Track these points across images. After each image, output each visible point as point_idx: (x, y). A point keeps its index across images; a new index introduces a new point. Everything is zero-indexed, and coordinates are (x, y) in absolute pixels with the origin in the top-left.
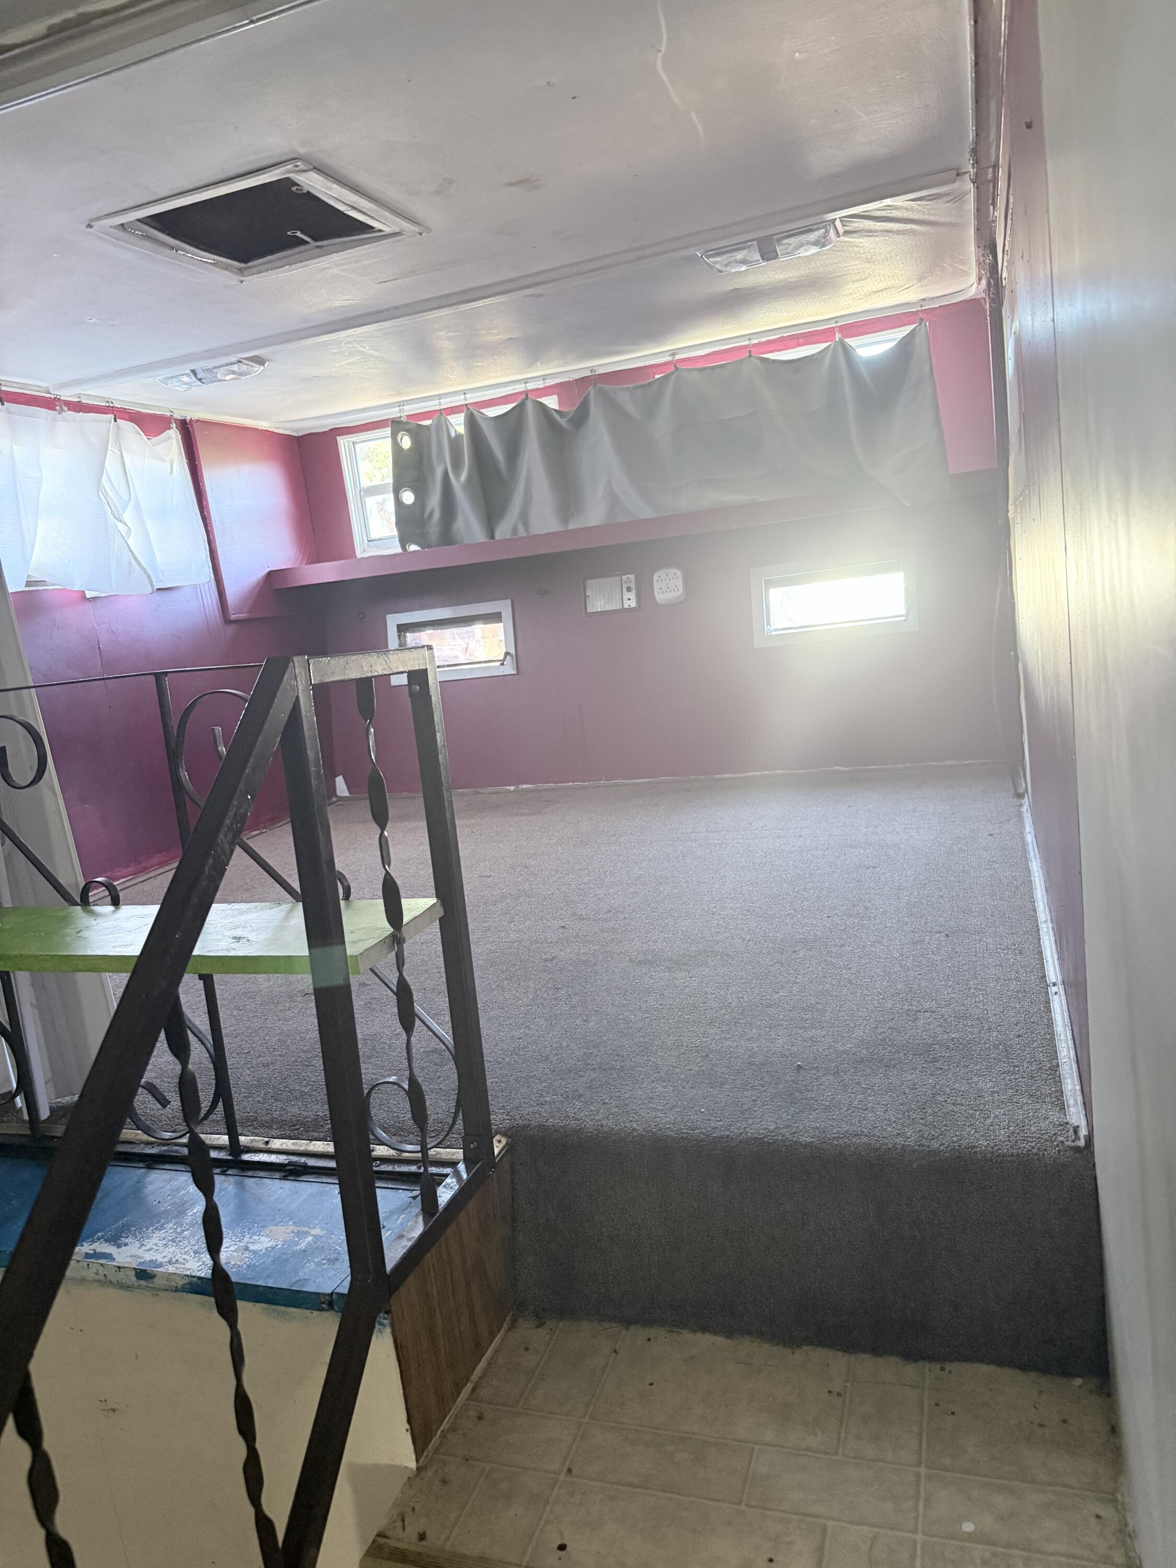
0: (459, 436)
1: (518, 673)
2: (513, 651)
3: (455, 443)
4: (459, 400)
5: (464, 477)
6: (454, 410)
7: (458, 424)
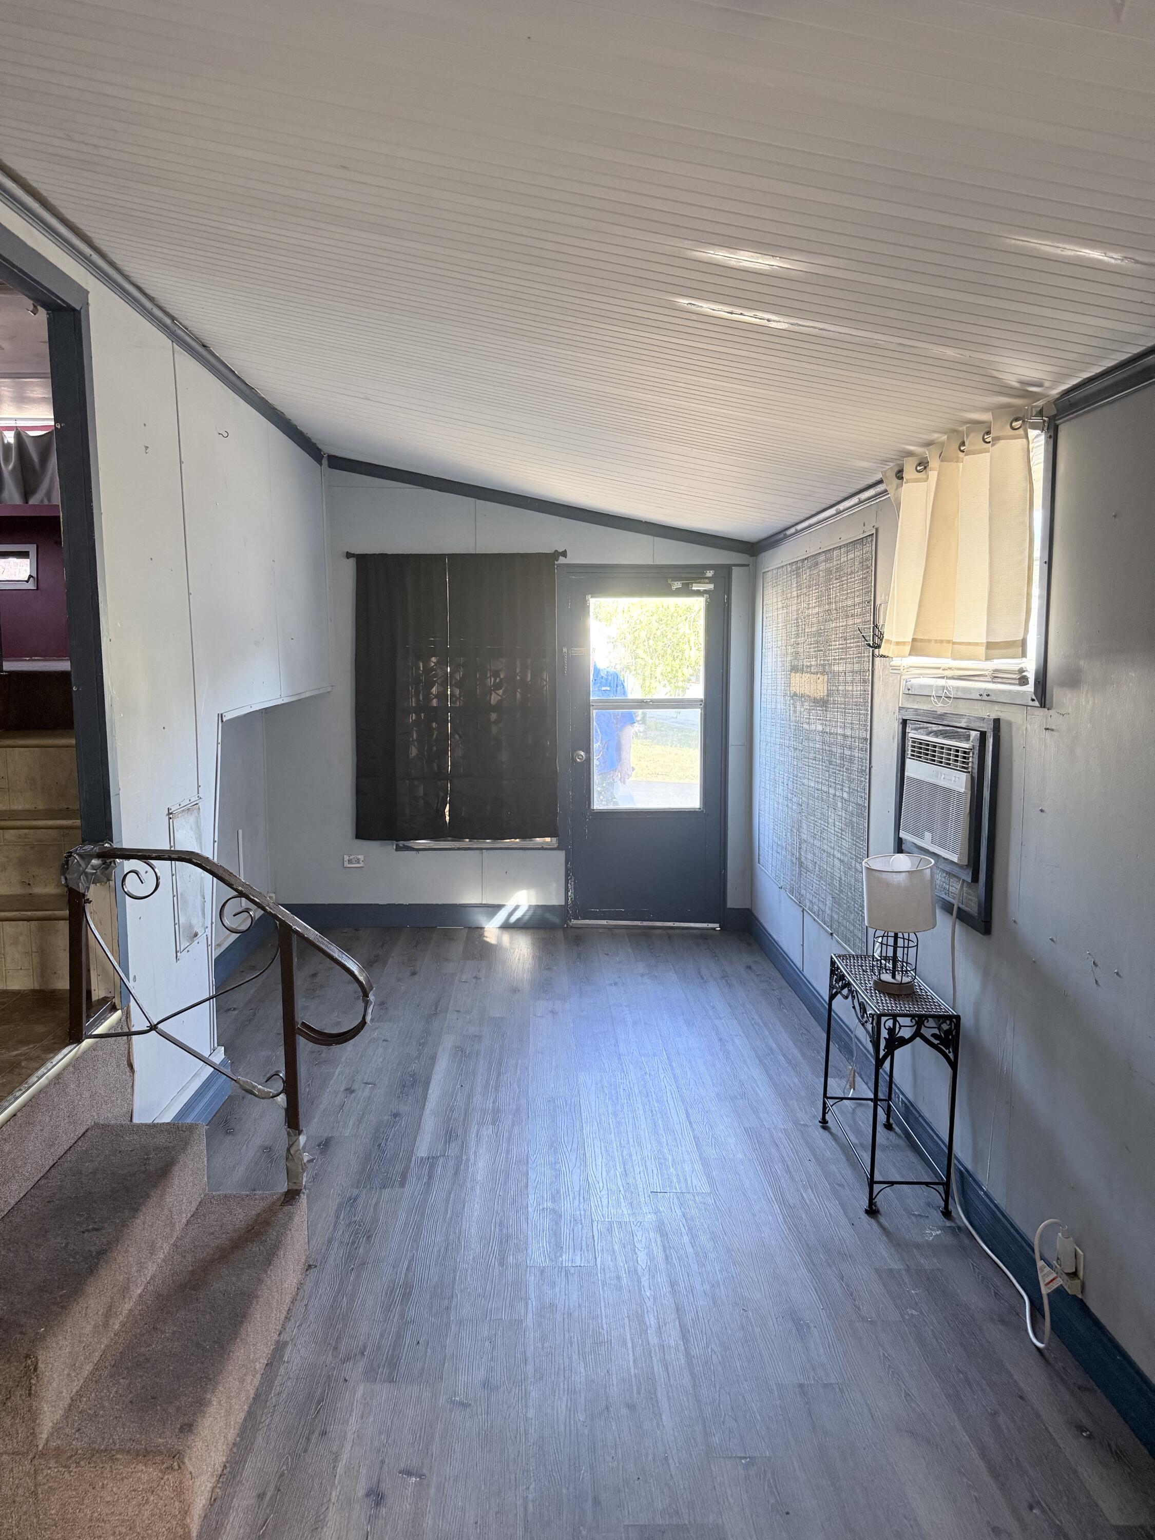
0: (9, 444)
1: (37, 589)
2: (35, 575)
3: (7, 447)
4: (12, 423)
5: (11, 467)
6: (9, 428)
7: (10, 437)
